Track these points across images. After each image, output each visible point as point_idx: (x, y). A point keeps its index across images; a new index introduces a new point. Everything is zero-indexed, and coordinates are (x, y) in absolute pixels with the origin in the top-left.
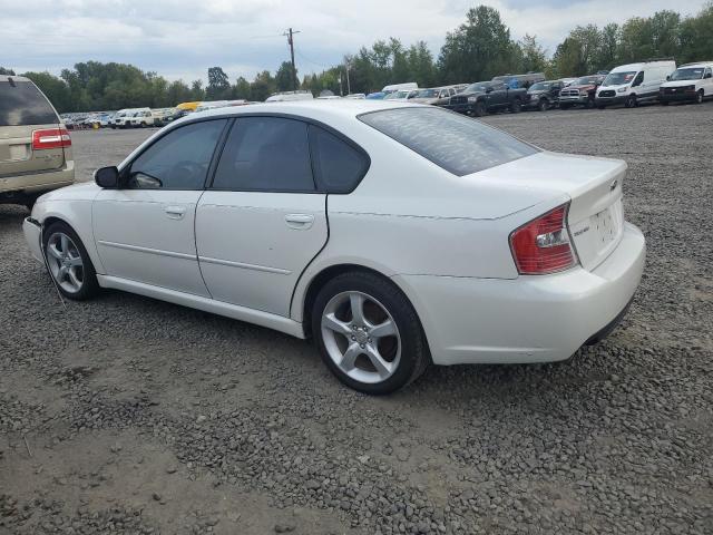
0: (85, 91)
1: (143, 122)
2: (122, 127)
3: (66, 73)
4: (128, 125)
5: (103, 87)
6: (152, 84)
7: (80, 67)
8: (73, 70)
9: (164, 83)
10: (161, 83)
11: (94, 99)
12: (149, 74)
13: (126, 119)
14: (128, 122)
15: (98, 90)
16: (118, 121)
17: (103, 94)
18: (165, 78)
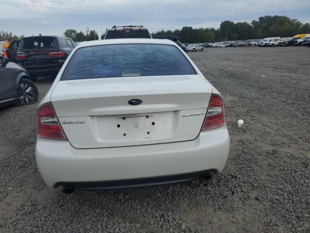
0: (260, 29)
1: (273, 44)
2: (263, 46)
3: (254, 22)
4: (266, 45)
5: (269, 27)
6: (293, 25)
7: (261, 19)
8: (257, 20)
9: (300, 24)
10: (299, 24)
11: (263, 33)
12: (294, 20)
13: (266, 42)
14: (266, 44)
15: (266, 29)
16: (262, 43)
17: (268, 30)
18: (301, 22)
